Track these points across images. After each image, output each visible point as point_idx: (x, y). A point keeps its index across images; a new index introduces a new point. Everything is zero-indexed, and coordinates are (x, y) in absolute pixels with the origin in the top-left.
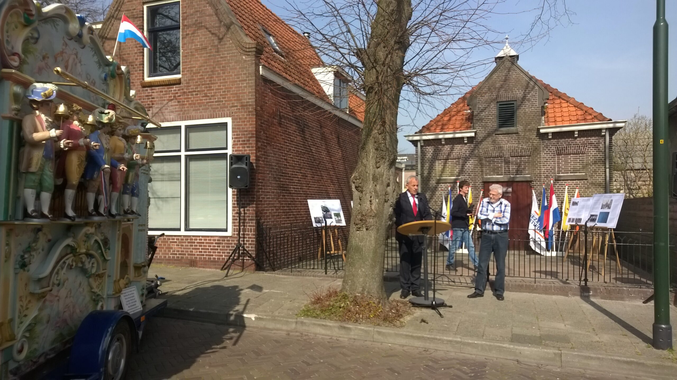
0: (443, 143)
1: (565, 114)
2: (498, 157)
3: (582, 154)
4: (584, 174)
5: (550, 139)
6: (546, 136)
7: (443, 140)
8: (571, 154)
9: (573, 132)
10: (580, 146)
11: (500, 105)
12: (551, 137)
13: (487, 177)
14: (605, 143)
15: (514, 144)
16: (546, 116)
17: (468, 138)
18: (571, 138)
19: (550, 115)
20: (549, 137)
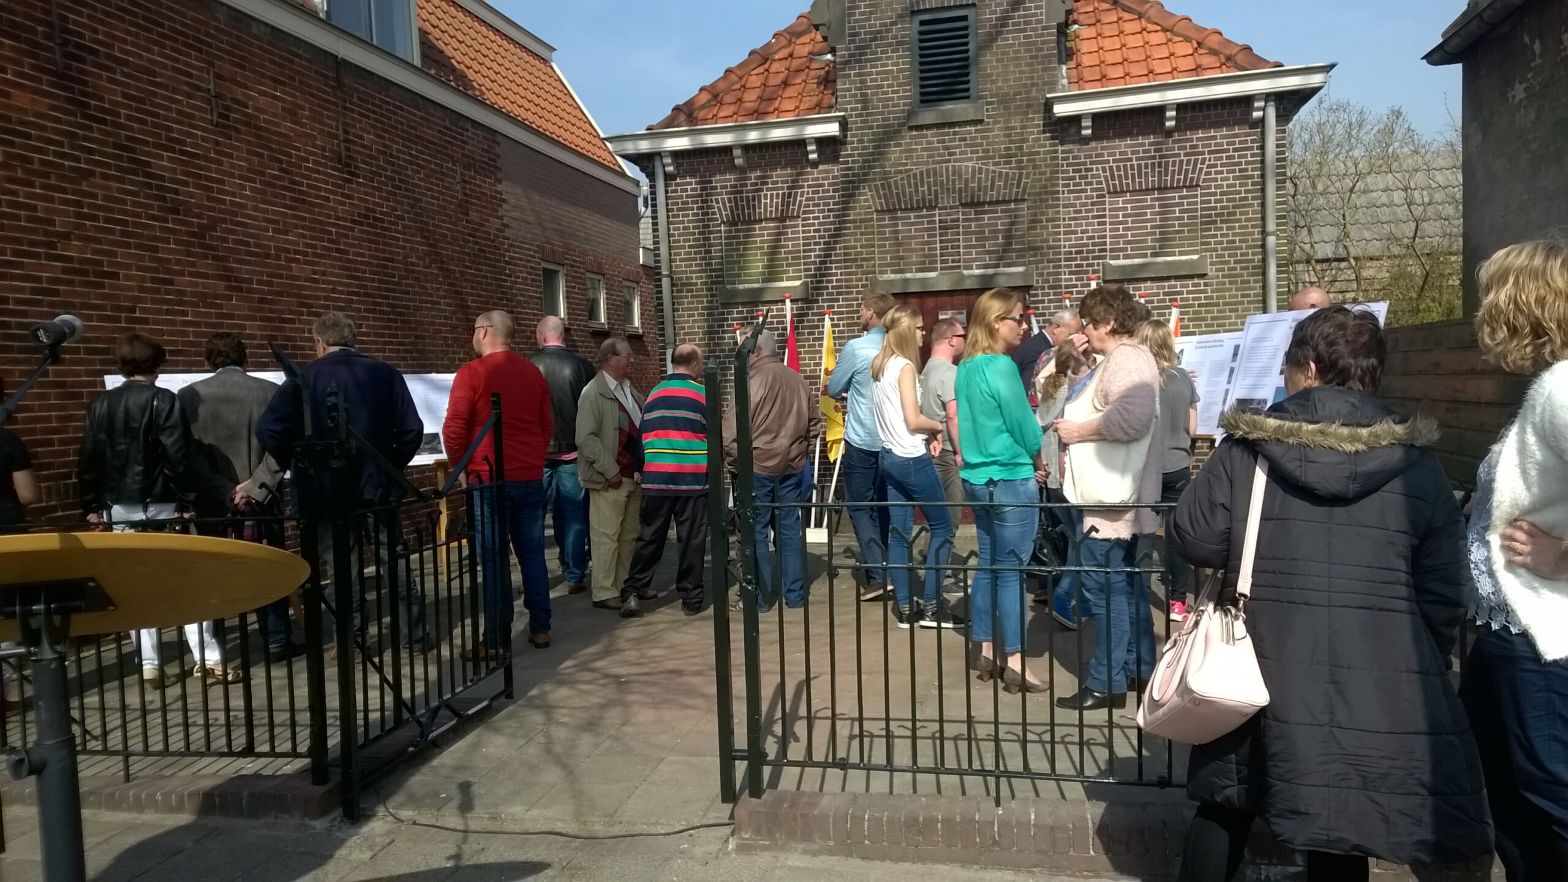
0: (738, 162)
1: (1133, 56)
2: (919, 209)
3: (1190, 187)
4: (1195, 257)
5: (1086, 140)
6: (1073, 130)
7: (737, 152)
8: (1153, 189)
9: (1158, 111)
10: (1181, 162)
11: (922, 23)
12: (1089, 132)
13: (886, 277)
14: (1262, 148)
15: (971, 159)
16: (1072, 64)
17: (821, 142)
18: (1154, 133)
19: (1086, 60)
20: (1084, 132)
